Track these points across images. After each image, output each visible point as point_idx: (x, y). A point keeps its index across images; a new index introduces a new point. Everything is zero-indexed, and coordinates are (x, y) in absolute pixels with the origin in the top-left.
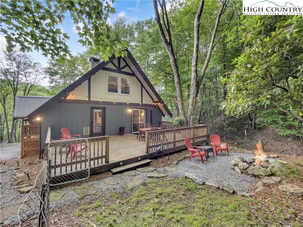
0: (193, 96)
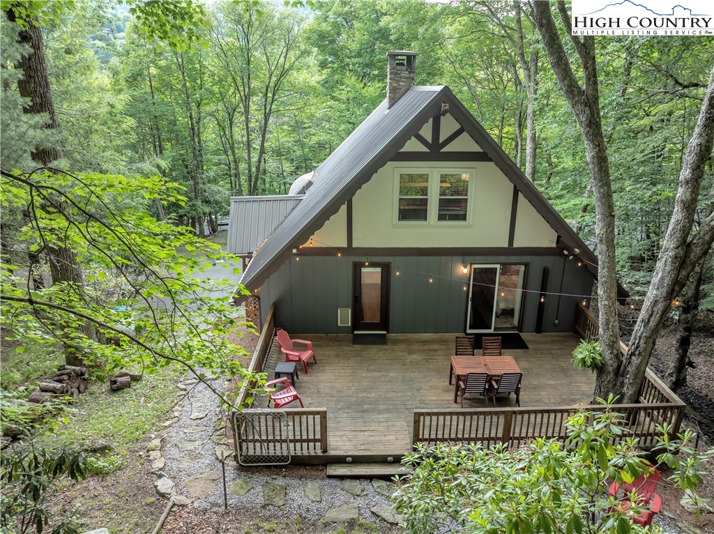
0: (655, 292)
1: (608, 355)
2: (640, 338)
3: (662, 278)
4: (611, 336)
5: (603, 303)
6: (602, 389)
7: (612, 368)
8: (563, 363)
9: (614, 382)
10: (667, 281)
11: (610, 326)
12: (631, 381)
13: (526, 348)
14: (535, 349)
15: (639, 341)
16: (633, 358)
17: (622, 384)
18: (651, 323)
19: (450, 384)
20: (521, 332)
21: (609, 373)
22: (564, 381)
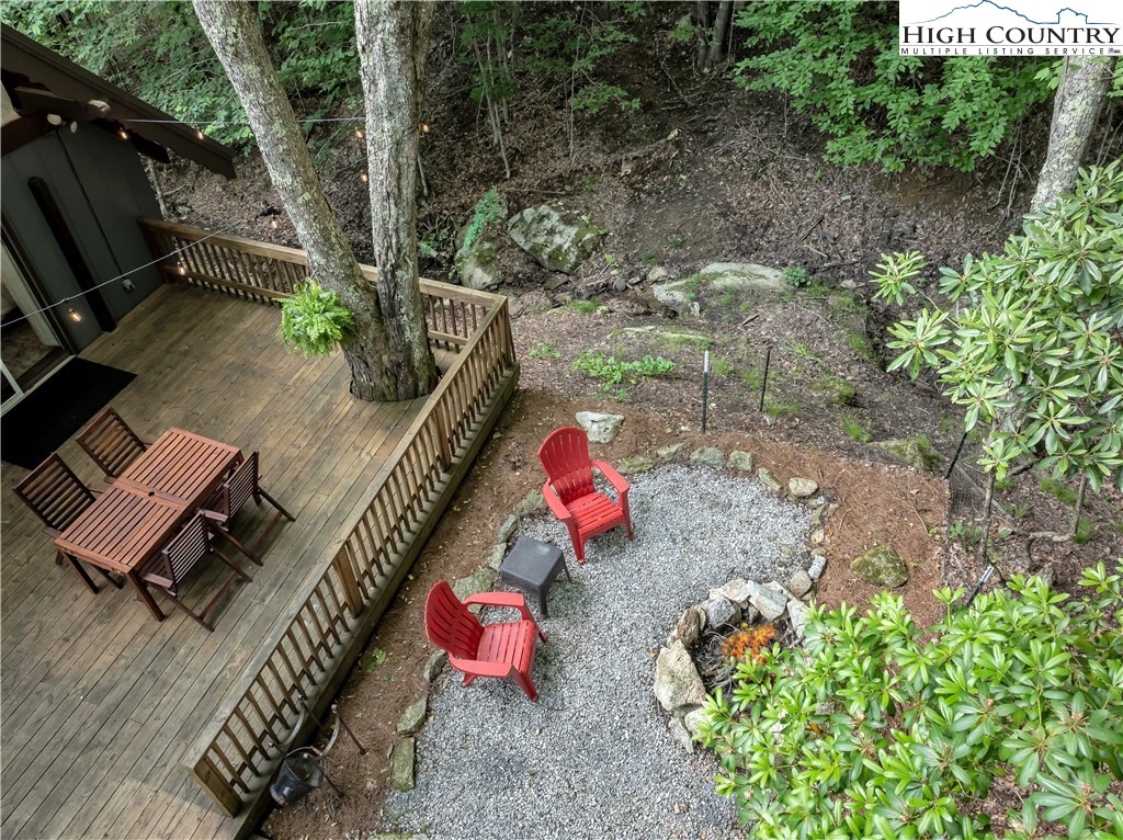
1: (352, 296)
2: (397, 231)
3: (392, 89)
4: (342, 258)
5: (300, 200)
6: (370, 361)
7: (368, 314)
8: (226, 357)
9: (383, 335)
10: (403, 92)
11: (334, 240)
12: (412, 315)
13: (127, 378)
14: (150, 368)
15: (398, 237)
16: (399, 273)
17: (400, 329)
18: (404, 191)
19: (96, 590)
20: (78, 352)
21: (367, 325)
22: (271, 390)
